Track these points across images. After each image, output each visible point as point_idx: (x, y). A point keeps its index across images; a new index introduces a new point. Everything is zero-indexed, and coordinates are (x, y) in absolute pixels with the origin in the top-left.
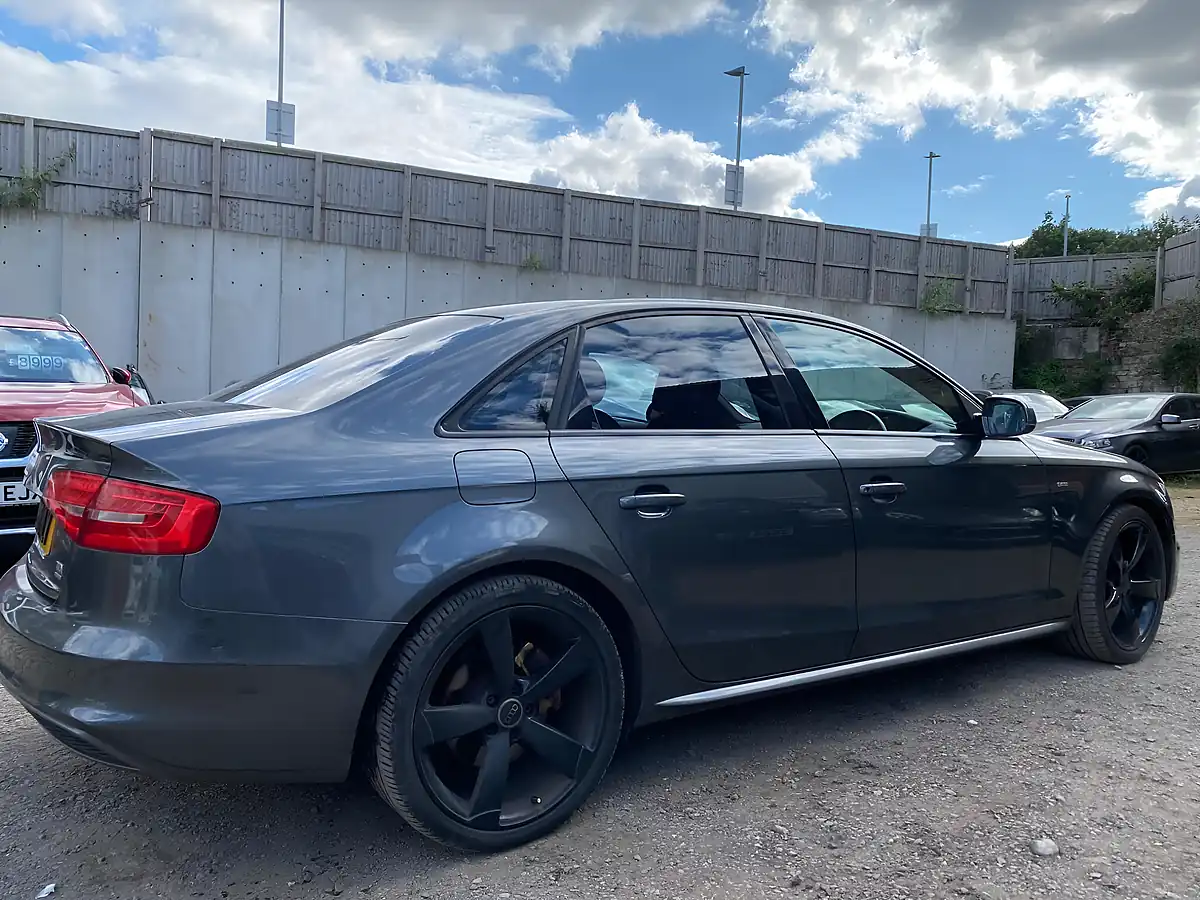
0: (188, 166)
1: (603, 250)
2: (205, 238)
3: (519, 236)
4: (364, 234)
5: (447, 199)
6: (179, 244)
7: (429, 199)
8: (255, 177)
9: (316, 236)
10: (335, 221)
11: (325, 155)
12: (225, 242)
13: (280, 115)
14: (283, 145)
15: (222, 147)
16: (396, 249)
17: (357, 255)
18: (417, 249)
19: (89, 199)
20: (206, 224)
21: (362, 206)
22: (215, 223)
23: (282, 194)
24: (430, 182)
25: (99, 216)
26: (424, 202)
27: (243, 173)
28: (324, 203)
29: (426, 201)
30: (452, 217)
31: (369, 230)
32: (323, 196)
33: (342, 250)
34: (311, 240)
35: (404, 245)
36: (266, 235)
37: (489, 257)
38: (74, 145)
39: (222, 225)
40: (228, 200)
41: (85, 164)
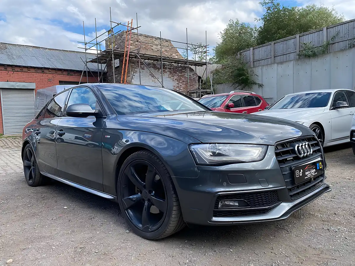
19: (342, 45)
25: (345, 50)
38: (338, 30)
41: (341, 35)
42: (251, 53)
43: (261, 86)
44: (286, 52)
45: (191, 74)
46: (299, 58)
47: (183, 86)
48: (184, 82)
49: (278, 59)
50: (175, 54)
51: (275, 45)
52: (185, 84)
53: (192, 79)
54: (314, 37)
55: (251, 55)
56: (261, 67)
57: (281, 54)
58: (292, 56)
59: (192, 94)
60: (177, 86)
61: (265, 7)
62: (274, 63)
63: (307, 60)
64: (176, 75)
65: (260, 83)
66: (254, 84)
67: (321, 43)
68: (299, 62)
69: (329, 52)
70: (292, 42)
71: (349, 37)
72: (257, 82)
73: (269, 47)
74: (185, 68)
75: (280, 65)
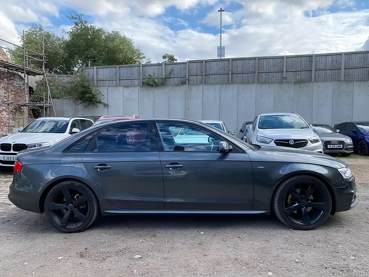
0: (197, 69)
1: (329, 72)
2: (201, 87)
3: (296, 73)
4: (244, 79)
5: (270, 65)
6: (194, 89)
7: (264, 66)
8: (214, 68)
9: (230, 82)
10: (235, 77)
11: (232, 59)
12: (206, 87)
13: (221, 50)
14: (222, 58)
15: (205, 62)
16: (254, 82)
17: (241, 86)
18: (260, 82)
19: (176, 80)
20: (201, 83)
21: (243, 71)
22: (204, 83)
23: (221, 72)
24: (265, 61)
25: (178, 85)
26: (263, 67)
27: (211, 68)
28: (232, 72)
29: (263, 66)
30: (272, 70)
31: (246, 78)
32: (232, 71)
33: (237, 85)
34: (229, 84)
35: (256, 81)
36: (217, 83)
37: (284, 81)
38: (173, 68)
39: (205, 83)
40: (207, 76)
41: (175, 72)
42: (95, 72)
43: (106, 105)
44: (131, 77)
45: (21, 83)
46: (143, 85)
47: (11, 96)
48: (12, 91)
49: (123, 82)
50: (2, 56)
51: (120, 70)
52: (14, 94)
53: (22, 89)
54: (155, 69)
55: (95, 73)
56: (107, 87)
57: (126, 78)
58: (136, 82)
59: (22, 107)
60: (4, 96)
61: (73, 21)
62: (120, 86)
63: (150, 88)
64: (3, 82)
65: (106, 103)
66: (99, 103)
67: (160, 76)
68: (144, 89)
69: (166, 84)
70: (136, 69)
71: (181, 75)
72: (102, 101)
73: (114, 70)
74: (14, 75)
75: (125, 89)
